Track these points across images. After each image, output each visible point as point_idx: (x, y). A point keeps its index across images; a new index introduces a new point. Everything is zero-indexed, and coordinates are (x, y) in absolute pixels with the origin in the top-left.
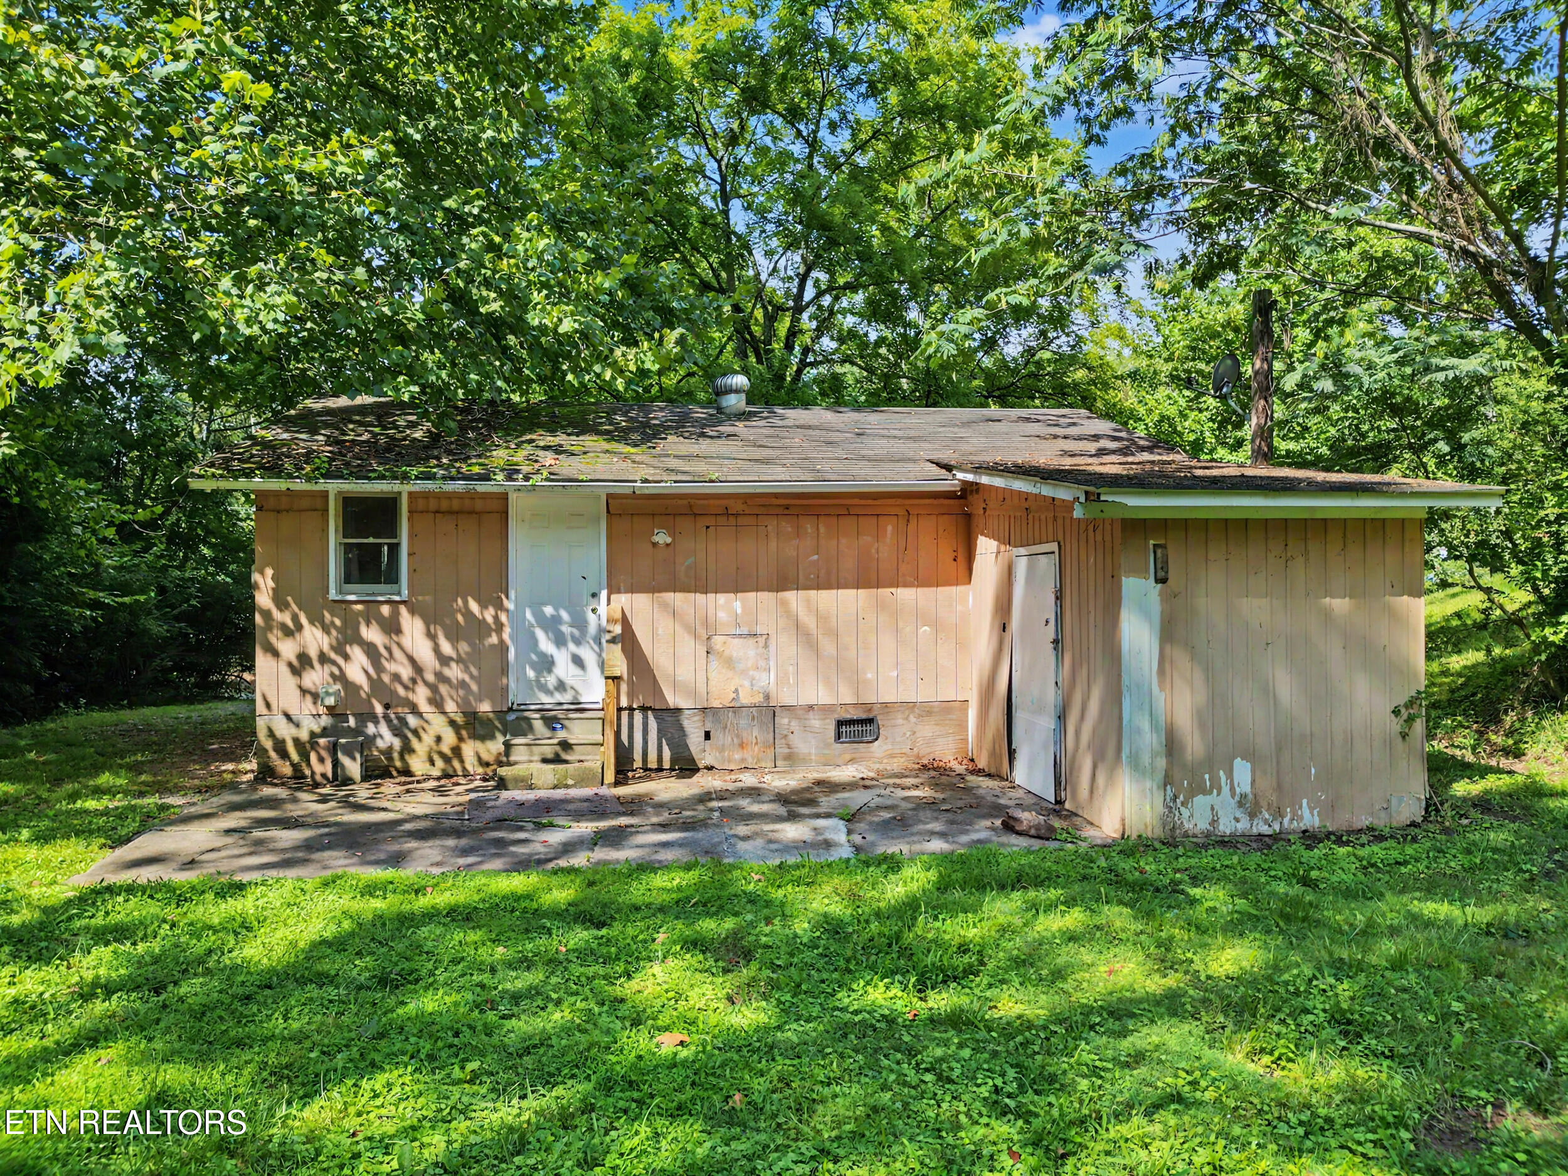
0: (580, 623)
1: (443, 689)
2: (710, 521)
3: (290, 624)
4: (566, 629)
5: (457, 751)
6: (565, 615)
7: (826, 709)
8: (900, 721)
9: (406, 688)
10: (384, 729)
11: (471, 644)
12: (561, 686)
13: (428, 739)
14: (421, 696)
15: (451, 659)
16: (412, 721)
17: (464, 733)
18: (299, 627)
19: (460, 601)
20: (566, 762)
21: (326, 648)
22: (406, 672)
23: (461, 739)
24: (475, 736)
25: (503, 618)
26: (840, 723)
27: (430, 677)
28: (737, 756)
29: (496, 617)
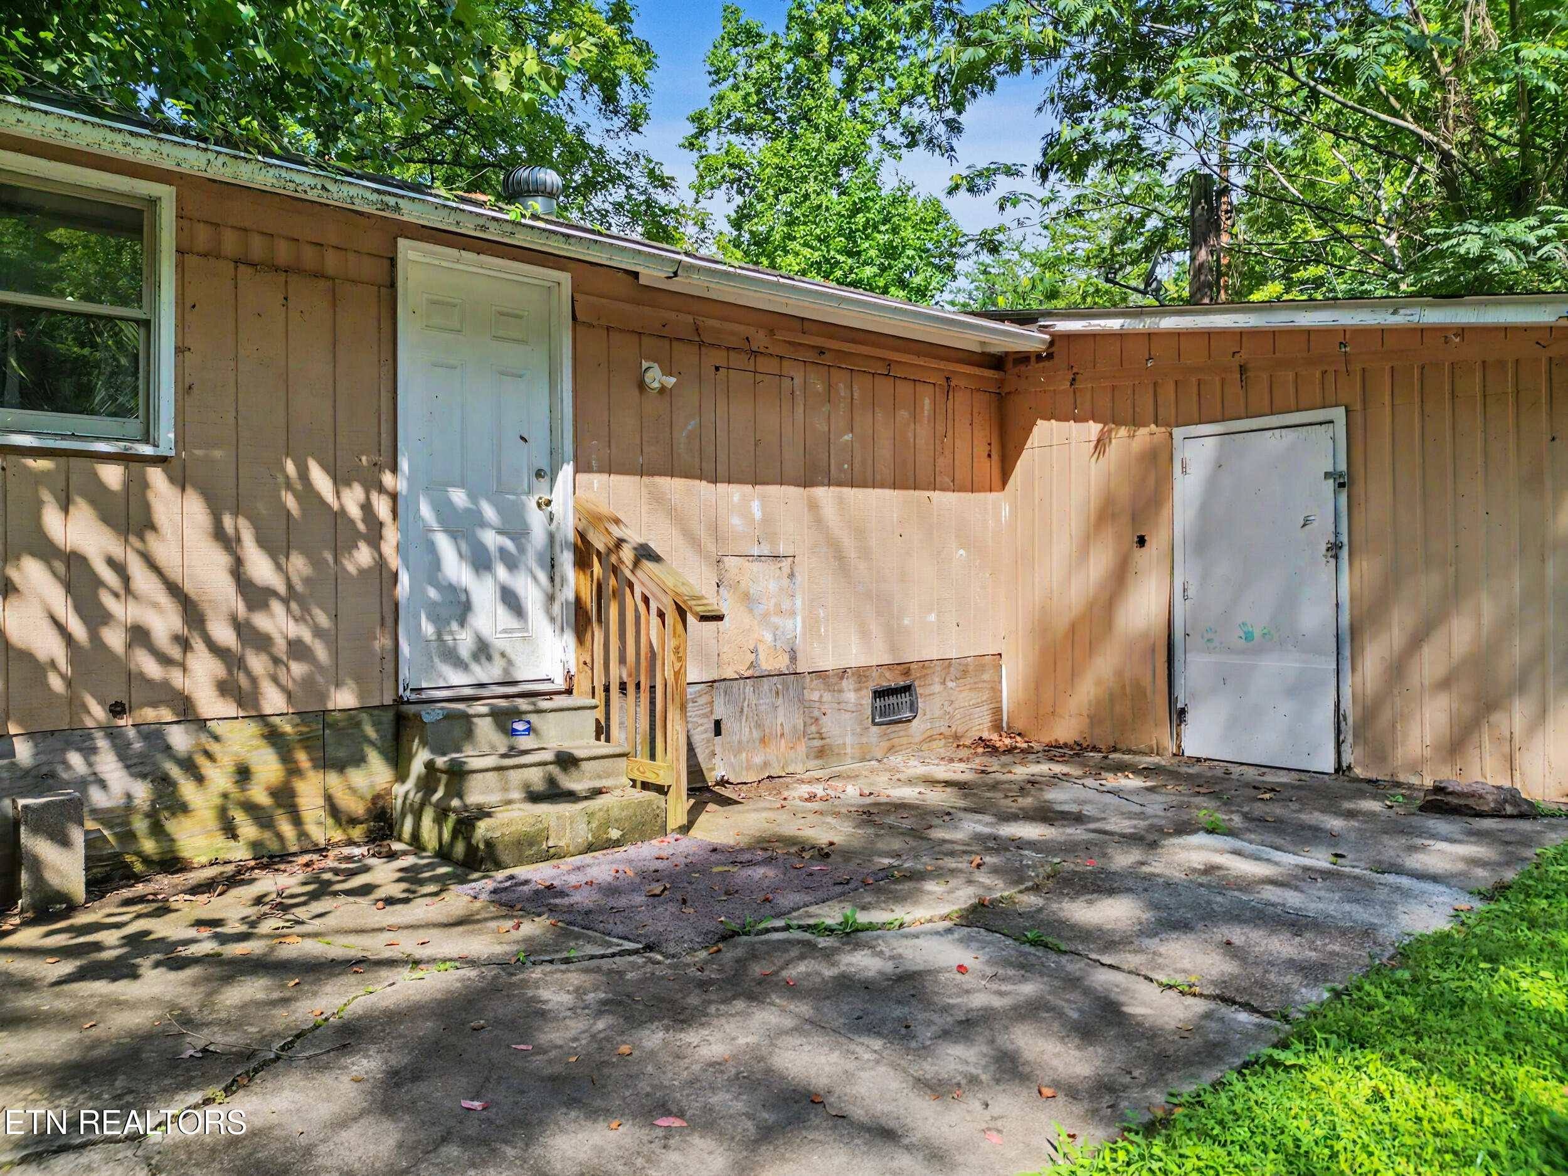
0: (517, 531)
1: (257, 663)
2: (719, 359)
4: (491, 539)
5: (285, 797)
6: (489, 512)
7: (861, 674)
8: (937, 688)
9: (165, 660)
10: (109, 765)
11: (316, 562)
12: (483, 650)
13: (219, 778)
14: (200, 678)
15: (270, 592)
16: (180, 738)
17: (302, 758)
19: (290, 467)
20: (571, 796)
22: (164, 623)
23: (293, 771)
24: (324, 763)
25: (382, 507)
26: (880, 694)
27: (224, 635)
28: (758, 760)
29: (367, 508)
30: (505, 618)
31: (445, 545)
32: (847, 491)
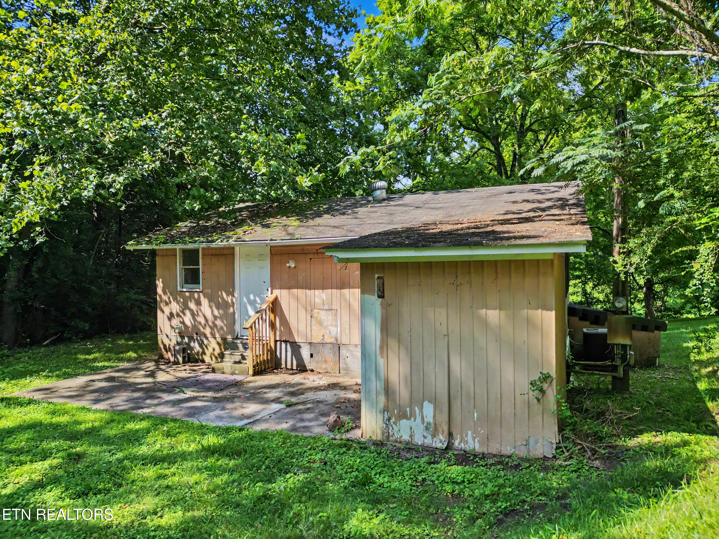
1: (215, 329)
3: (168, 301)
6: (258, 299)
9: (203, 327)
10: (196, 344)
11: (224, 311)
13: (211, 350)
14: (208, 331)
15: (217, 317)
16: (205, 342)
17: (223, 348)
18: (170, 302)
19: (220, 293)
21: (178, 311)
22: (203, 321)
25: (234, 301)
27: (210, 323)
28: (323, 366)
29: (232, 300)
31: (249, 308)
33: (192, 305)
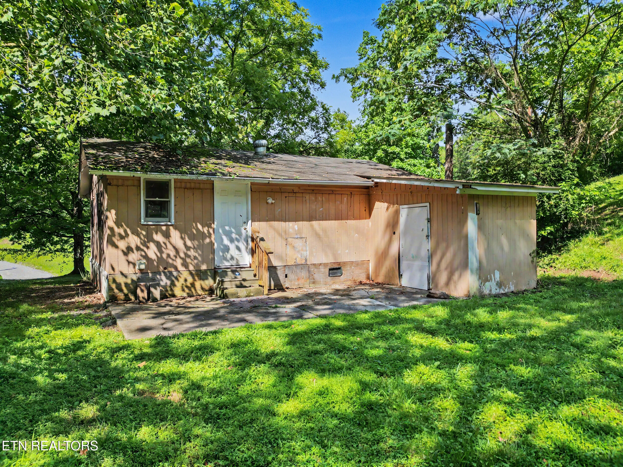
0: (240, 234)
1: (188, 260)
2: (287, 195)
3: (123, 234)
4: (234, 236)
5: (193, 285)
6: (233, 230)
7: (325, 265)
8: (348, 268)
9: (173, 260)
10: (163, 277)
11: (199, 242)
12: (232, 258)
13: (182, 280)
14: (178, 263)
15: (190, 247)
16: (175, 273)
17: (196, 278)
18: (127, 235)
19: (194, 224)
21: (139, 244)
22: (172, 253)
23: (195, 280)
24: (201, 279)
25: (211, 231)
26: (330, 270)
27: (182, 255)
28: (296, 283)
29: (208, 231)
30: (237, 252)
32: (321, 222)
33: (158, 237)
